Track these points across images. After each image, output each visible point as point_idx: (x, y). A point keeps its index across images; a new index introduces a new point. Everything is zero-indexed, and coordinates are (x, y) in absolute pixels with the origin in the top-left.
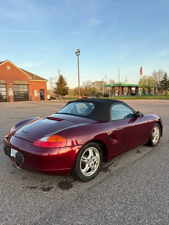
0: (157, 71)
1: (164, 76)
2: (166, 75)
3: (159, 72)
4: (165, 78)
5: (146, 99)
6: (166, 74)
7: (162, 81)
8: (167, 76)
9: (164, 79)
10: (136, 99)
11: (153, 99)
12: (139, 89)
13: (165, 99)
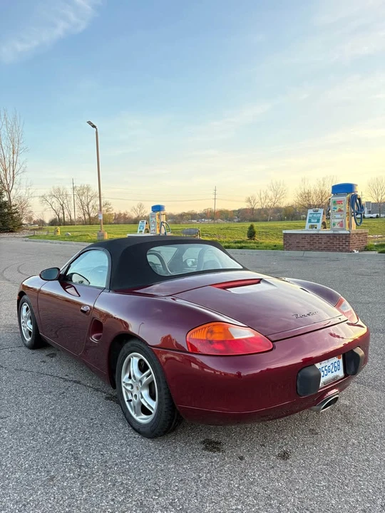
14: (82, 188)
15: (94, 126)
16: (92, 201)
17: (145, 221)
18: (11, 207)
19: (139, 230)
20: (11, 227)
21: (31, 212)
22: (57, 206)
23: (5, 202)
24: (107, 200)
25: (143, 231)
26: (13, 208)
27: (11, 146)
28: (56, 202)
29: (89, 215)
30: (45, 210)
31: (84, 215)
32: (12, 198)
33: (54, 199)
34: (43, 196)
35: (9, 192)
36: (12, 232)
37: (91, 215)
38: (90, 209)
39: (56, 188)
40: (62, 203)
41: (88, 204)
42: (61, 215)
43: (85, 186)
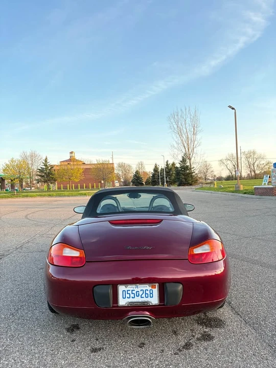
0: (28, 154)
1: (44, 162)
2: (46, 160)
3: (31, 156)
4: (46, 165)
5: (27, 196)
6: (46, 158)
7: (40, 169)
8: (48, 161)
9: (44, 167)
10: (8, 197)
11: (38, 196)
12: (6, 182)
13: (56, 195)
14: (250, 153)
15: (233, 109)
16: (257, 162)
17: (269, 176)
18: (191, 169)
19: (263, 183)
20: (190, 182)
21: (212, 171)
22: (230, 166)
23: (187, 166)
24: (269, 160)
25: (267, 183)
26: (192, 169)
27: (192, 130)
28: (230, 164)
29: (255, 172)
30: (222, 170)
31: (251, 172)
32: (191, 163)
33: (229, 162)
34: (221, 160)
35: (190, 159)
36: (191, 185)
37: (256, 172)
38: (255, 168)
39: (230, 153)
40: (234, 164)
41: (254, 164)
42: (234, 173)
43: (252, 151)
